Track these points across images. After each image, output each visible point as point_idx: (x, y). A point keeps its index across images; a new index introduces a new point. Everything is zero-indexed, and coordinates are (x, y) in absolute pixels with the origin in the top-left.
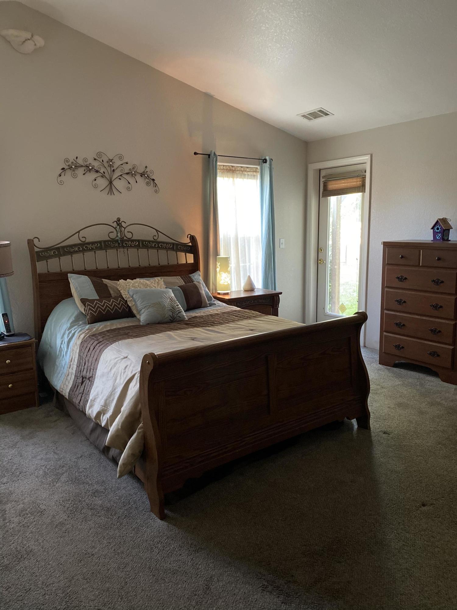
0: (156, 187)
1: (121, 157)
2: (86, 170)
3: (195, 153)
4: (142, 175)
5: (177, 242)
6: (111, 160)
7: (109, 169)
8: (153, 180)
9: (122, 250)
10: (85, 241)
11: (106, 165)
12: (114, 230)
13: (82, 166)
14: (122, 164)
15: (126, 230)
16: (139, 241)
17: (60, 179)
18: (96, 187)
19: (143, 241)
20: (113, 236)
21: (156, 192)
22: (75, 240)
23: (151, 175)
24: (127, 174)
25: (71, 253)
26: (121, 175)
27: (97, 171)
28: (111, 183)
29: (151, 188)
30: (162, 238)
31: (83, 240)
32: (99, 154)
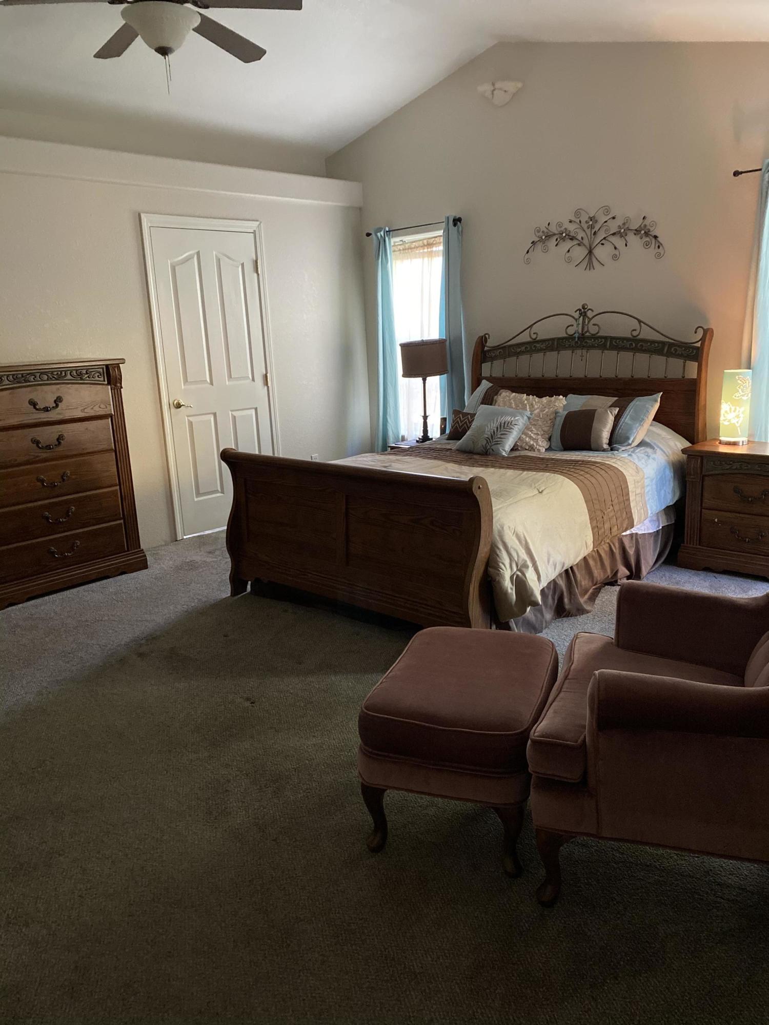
0: (659, 247)
1: (607, 210)
2: (558, 240)
3: (736, 174)
4: (637, 232)
5: (673, 341)
6: (591, 219)
7: (588, 231)
8: (656, 237)
9: (579, 352)
10: (537, 338)
11: (585, 226)
12: (574, 322)
13: (554, 234)
14: (606, 222)
15: (592, 322)
16: (606, 338)
17: (527, 256)
18: (569, 260)
19: (612, 338)
20: (571, 331)
21: (659, 256)
22: (525, 338)
23: (652, 229)
24: (614, 234)
25: (517, 354)
26: (605, 238)
27: (572, 239)
28: (590, 252)
29: (652, 250)
30: (646, 334)
31: (534, 336)
32: (577, 213)
